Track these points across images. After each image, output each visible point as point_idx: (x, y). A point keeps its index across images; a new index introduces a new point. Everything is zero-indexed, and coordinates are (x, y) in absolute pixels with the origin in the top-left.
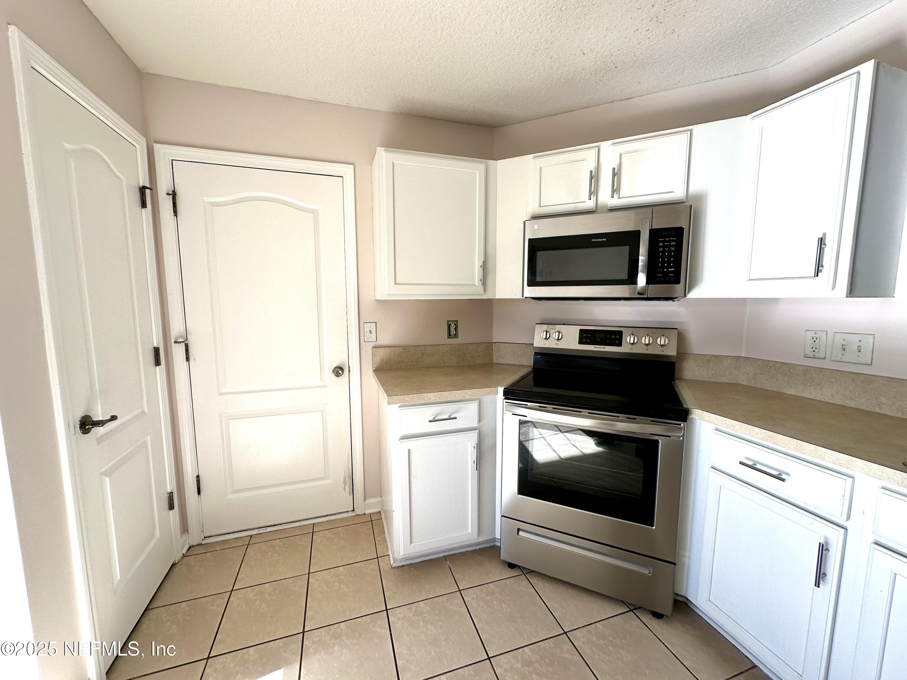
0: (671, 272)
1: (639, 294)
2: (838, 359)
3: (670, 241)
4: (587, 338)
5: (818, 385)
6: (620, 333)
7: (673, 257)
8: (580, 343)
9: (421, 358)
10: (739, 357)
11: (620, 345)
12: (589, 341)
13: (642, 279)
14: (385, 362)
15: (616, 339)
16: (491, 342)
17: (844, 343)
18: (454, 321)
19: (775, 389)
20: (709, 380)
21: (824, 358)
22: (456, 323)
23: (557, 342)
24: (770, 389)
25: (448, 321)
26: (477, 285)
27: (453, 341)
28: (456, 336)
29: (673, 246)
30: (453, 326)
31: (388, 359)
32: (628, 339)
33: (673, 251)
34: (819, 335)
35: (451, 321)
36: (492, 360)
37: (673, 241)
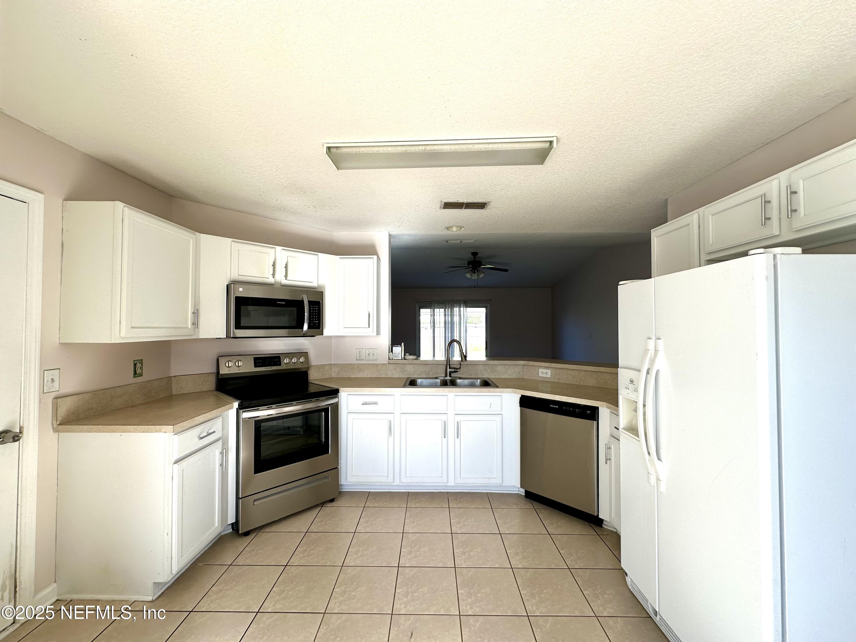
0: (317, 323)
1: (303, 334)
2: (368, 359)
3: (315, 308)
4: (259, 363)
5: (363, 371)
6: (279, 358)
7: (317, 315)
8: (256, 366)
9: (110, 401)
10: (331, 364)
11: (280, 365)
12: (261, 364)
13: (306, 327)
14: (72, 412)
15: (277, 361)
16: (170, 377)
17: (369, 352)
18: (140, 360)
19: (348, 376)
20: (320, 378)
21: (363, 360)
22: (141, 362)
23: (239, 368)
24: (346, 377)
25: (134, 361)
26: (190, 327)
27: (139, 380)
28: (141, 375)
29: (317, 310)
30: (139, 365)
31: (75, 408)
32: (286, 361)
33: (317, 313)
34: (361, 350)
35: (136, 360)
36: (172, 392)
37: (317, 307)
